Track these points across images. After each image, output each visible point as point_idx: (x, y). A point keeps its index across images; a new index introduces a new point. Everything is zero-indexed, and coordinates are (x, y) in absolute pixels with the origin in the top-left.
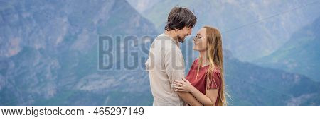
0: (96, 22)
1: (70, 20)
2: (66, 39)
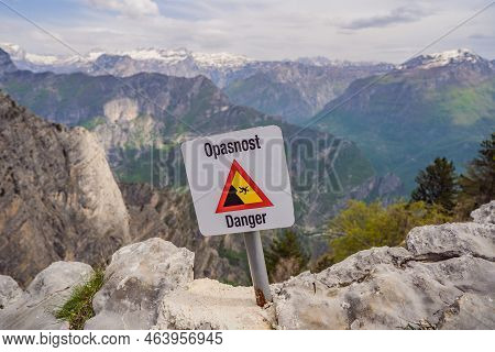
0: (189, 96)
1: (171, 94)
2: (169, 108)
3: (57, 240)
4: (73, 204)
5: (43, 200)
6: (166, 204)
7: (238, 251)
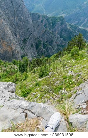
3: (14, 31)
4: (17, 20)
5: (8, 19)
6: (44, 20)
7: (66, 36)
